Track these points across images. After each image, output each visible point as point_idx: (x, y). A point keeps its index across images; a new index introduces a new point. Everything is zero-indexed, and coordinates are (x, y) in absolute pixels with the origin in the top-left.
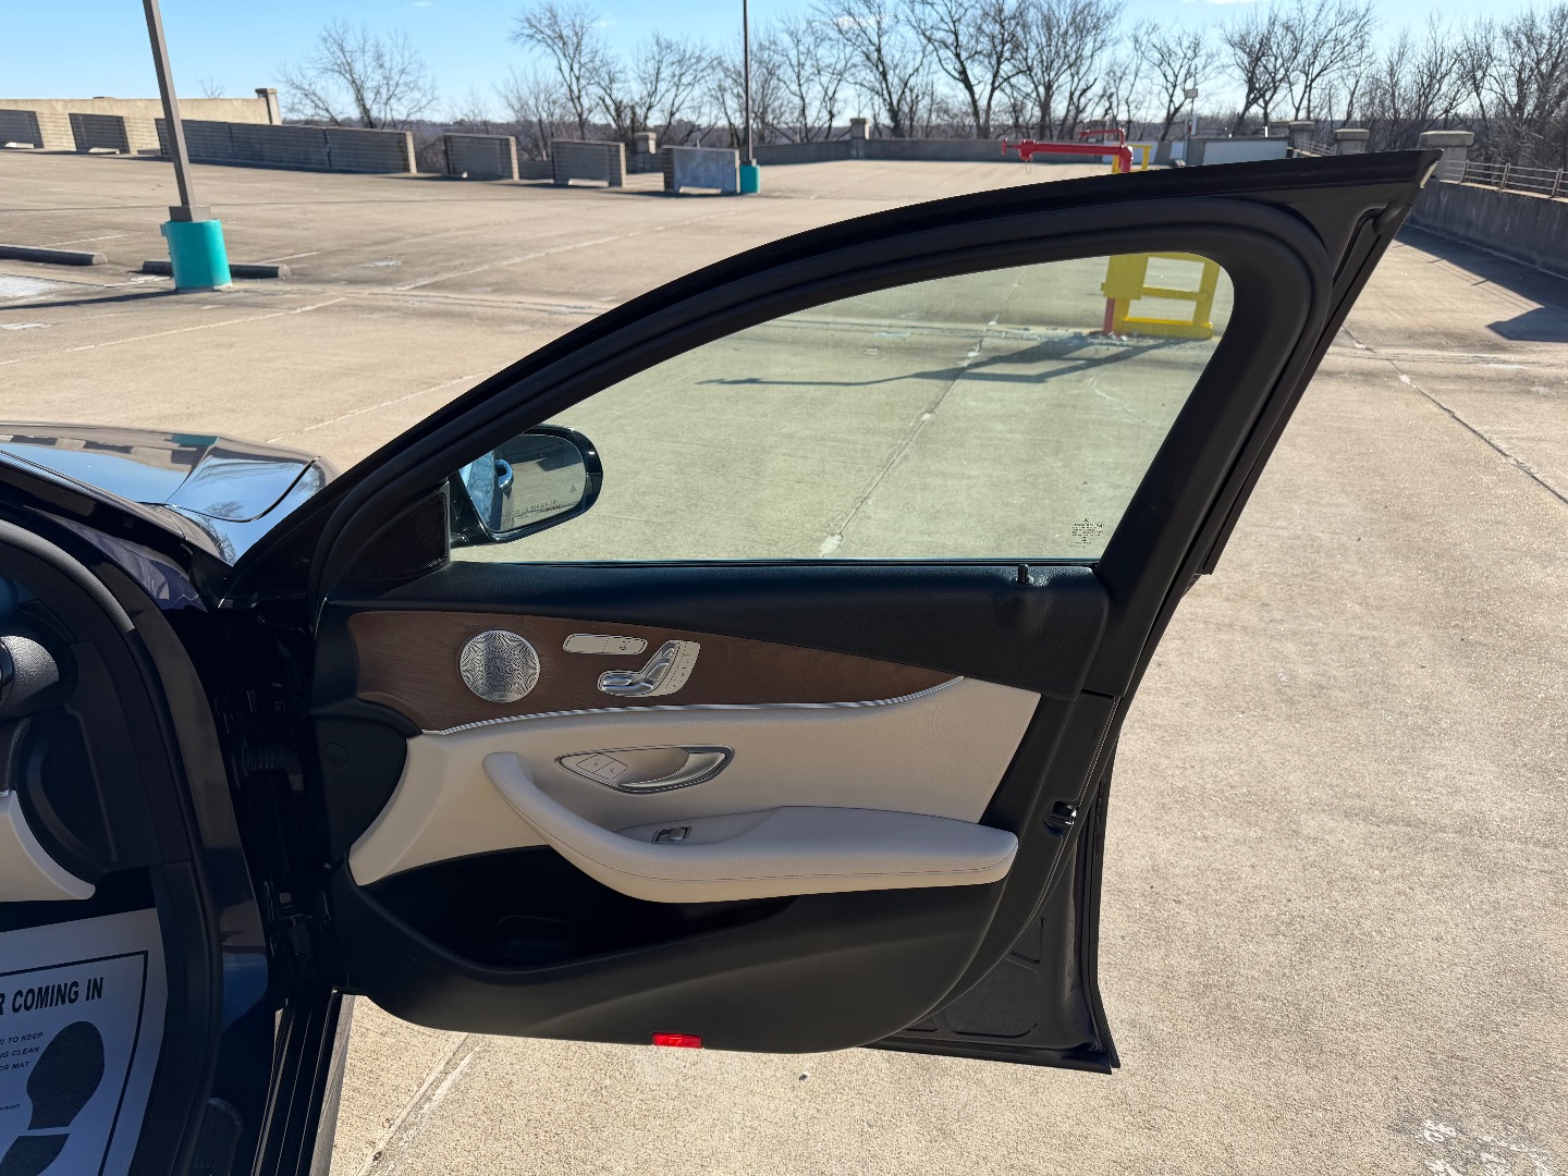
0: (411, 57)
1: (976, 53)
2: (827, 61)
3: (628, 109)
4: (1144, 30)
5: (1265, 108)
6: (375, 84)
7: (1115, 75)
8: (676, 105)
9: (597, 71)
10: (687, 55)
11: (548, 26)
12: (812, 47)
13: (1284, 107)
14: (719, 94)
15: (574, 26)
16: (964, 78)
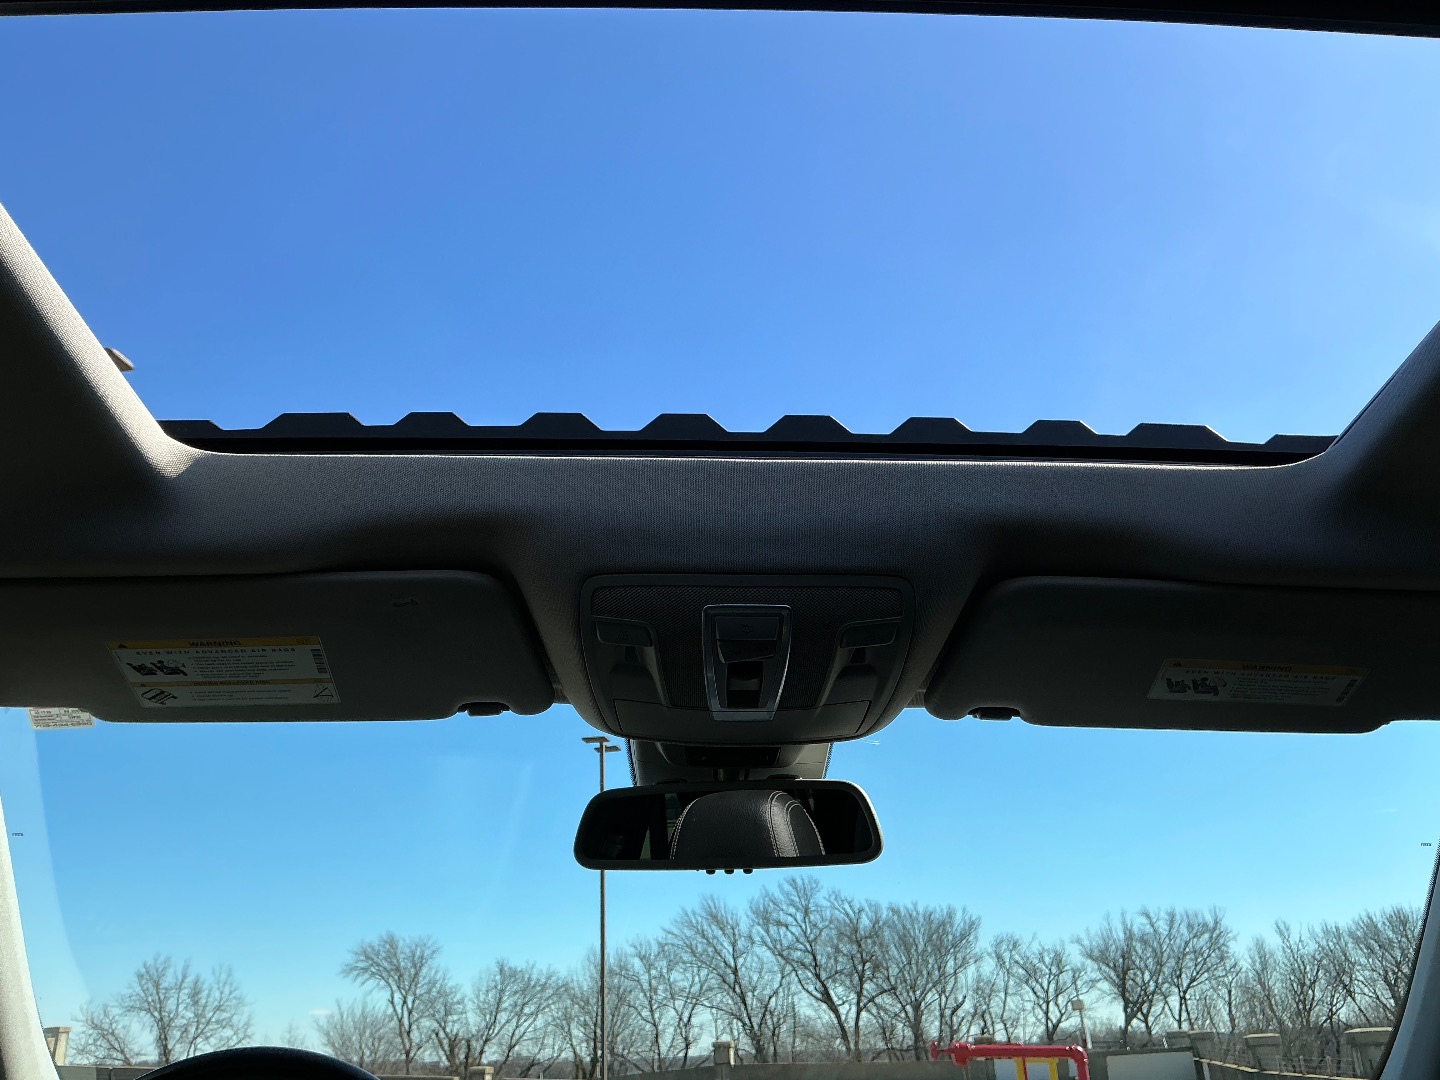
0: (231, 993)
1: (836, 973)
2: (681, 984)
3: (463, 1042)
4: (1004, 947)
5: (1146, 1022)
6: (185, 1022)
7: (983, 992)
8: (516, 1037)
9: (432, 1002)
10: (532, 983)
11: (385, 959)
12: (665, 971)
13: (1165, 1017)
14: (564, 1022)
15: (414, 956)
16: (827, 998)
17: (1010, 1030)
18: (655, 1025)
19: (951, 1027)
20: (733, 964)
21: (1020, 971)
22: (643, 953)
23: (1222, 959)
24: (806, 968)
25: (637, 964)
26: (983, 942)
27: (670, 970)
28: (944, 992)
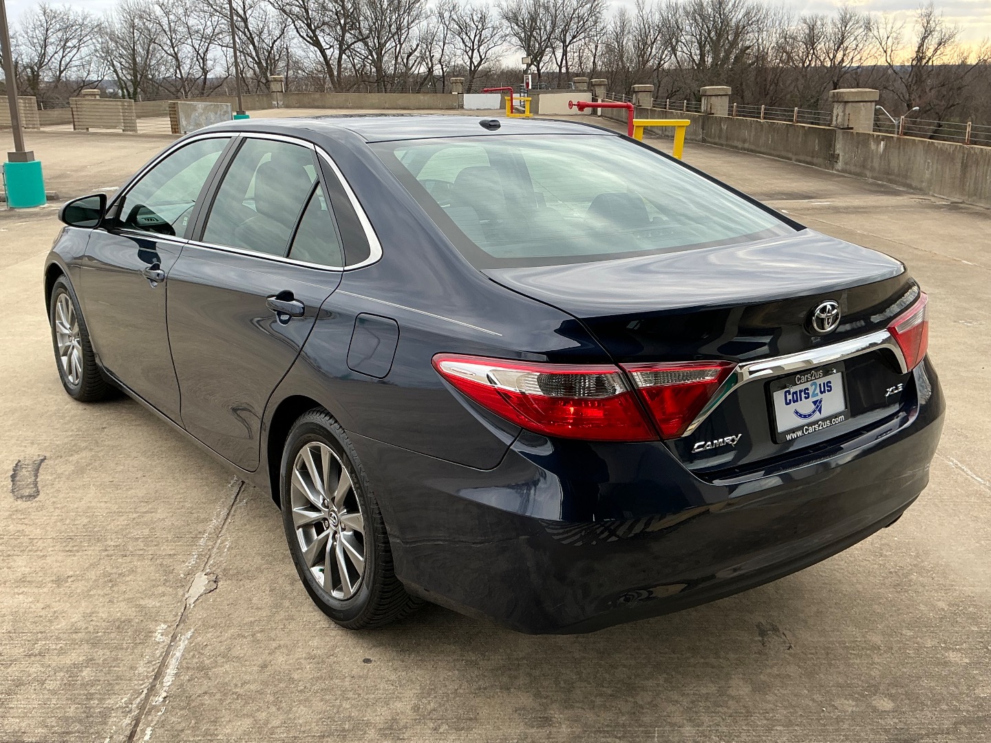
1: (324, 24)
5: (538, 67)
7: (428, 40)
12: (182, 16)
13: (550, 64)
16: (317, 43)
17: (445, 69)
18: (176, 56)
19: (406, 65)
21: (456, 26)
23: (596, 22)
24: (301, 20)
28: (399, 41)
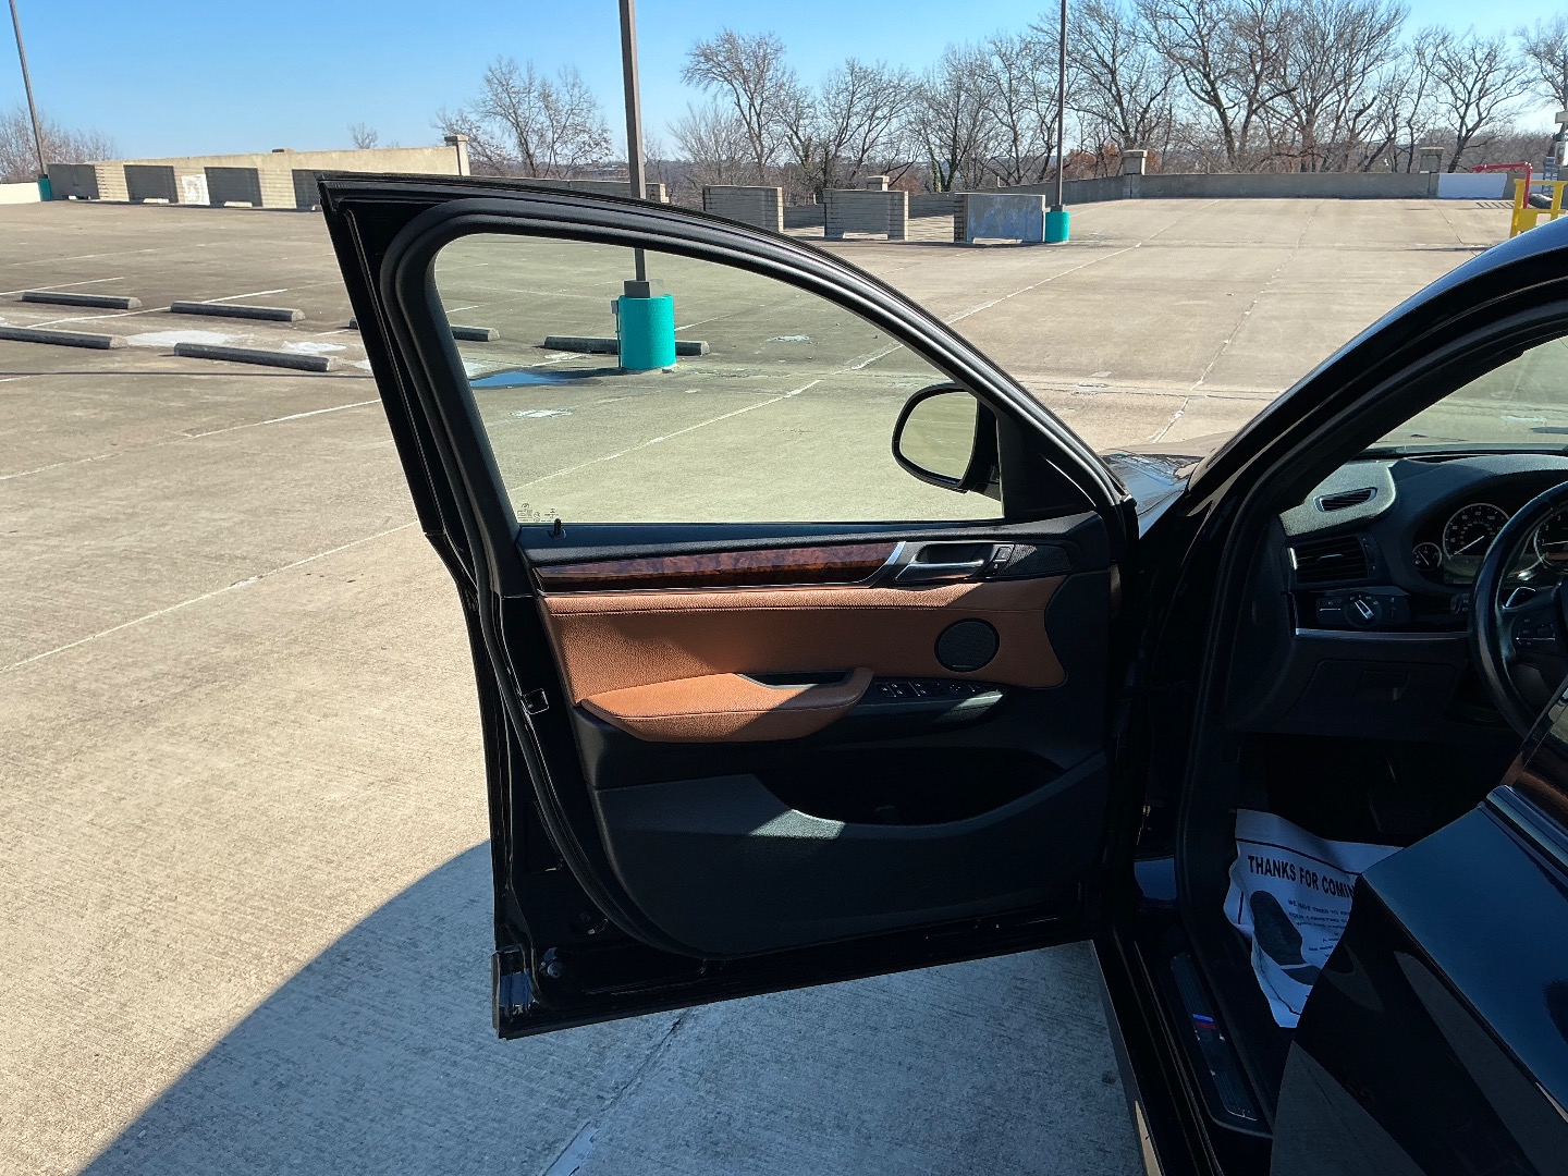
0: (581, 96)
3: (820, 151)
4: (1429, 41)
6: (539, 126)
9: (782, 106)
10: (884, 84)
11: (727, 59)
12: (1028, 70)
15: (756, 58)
16: (1215, 101)
17: (1415, 135)
18: (1013, 128)
19: (1352, 130)
20: (1110, 62)
21: (1444, 69)
22: (1003, 50)
24: (1195, 68)
25: (997, 63)
26: (1405, 36)
27: (1034, 68)
28: (1346, 91)
